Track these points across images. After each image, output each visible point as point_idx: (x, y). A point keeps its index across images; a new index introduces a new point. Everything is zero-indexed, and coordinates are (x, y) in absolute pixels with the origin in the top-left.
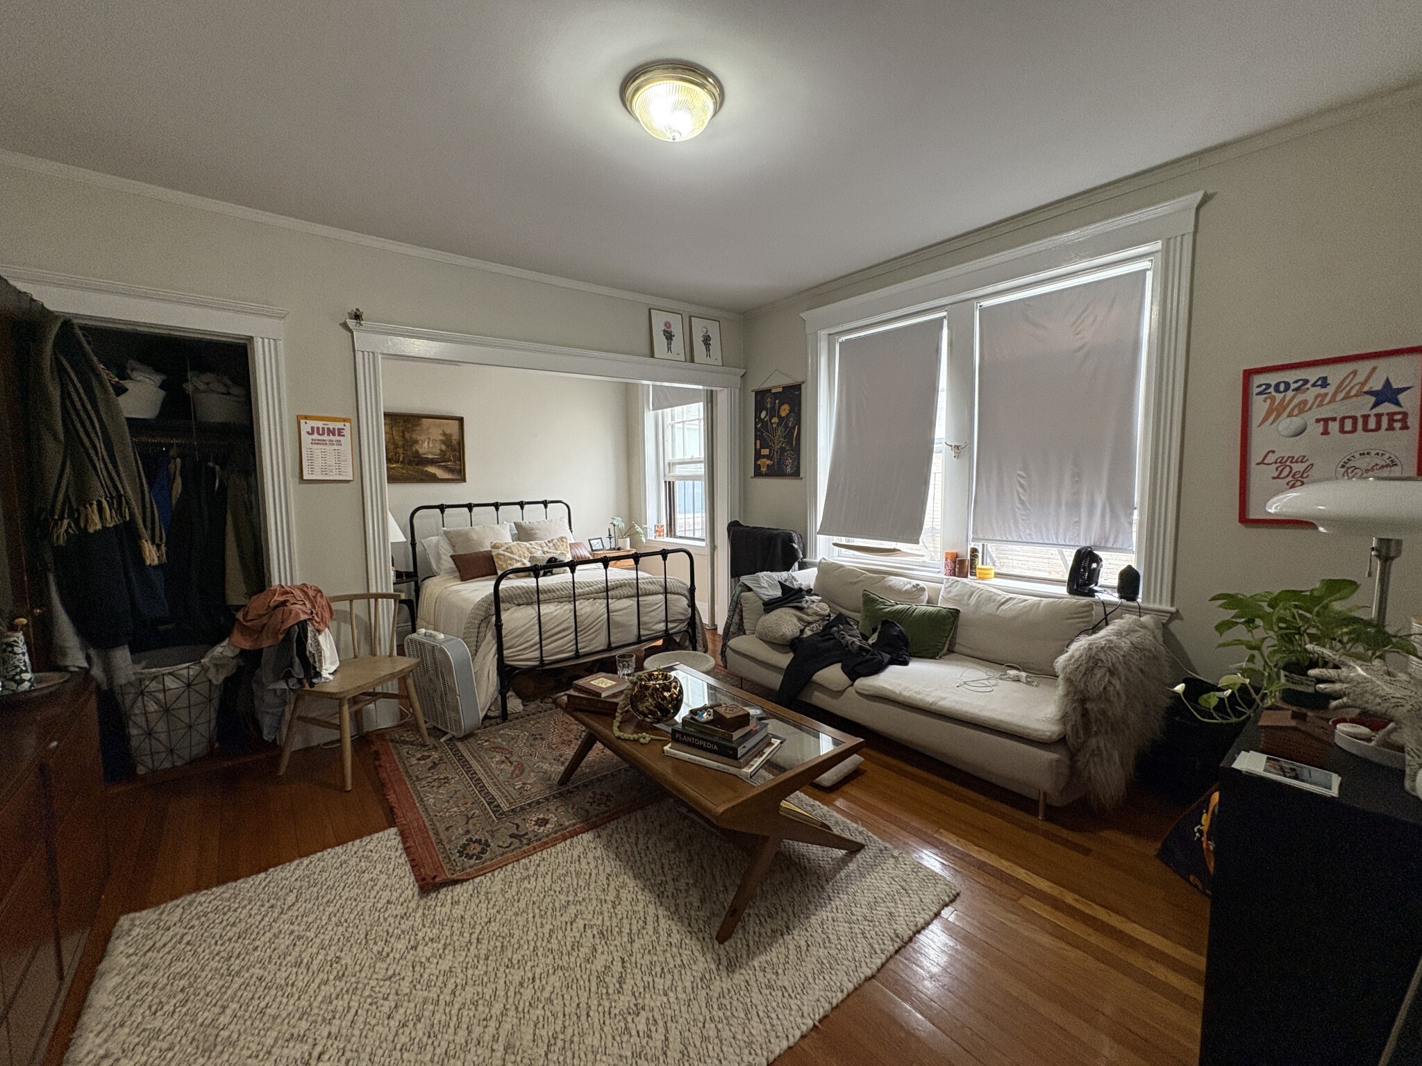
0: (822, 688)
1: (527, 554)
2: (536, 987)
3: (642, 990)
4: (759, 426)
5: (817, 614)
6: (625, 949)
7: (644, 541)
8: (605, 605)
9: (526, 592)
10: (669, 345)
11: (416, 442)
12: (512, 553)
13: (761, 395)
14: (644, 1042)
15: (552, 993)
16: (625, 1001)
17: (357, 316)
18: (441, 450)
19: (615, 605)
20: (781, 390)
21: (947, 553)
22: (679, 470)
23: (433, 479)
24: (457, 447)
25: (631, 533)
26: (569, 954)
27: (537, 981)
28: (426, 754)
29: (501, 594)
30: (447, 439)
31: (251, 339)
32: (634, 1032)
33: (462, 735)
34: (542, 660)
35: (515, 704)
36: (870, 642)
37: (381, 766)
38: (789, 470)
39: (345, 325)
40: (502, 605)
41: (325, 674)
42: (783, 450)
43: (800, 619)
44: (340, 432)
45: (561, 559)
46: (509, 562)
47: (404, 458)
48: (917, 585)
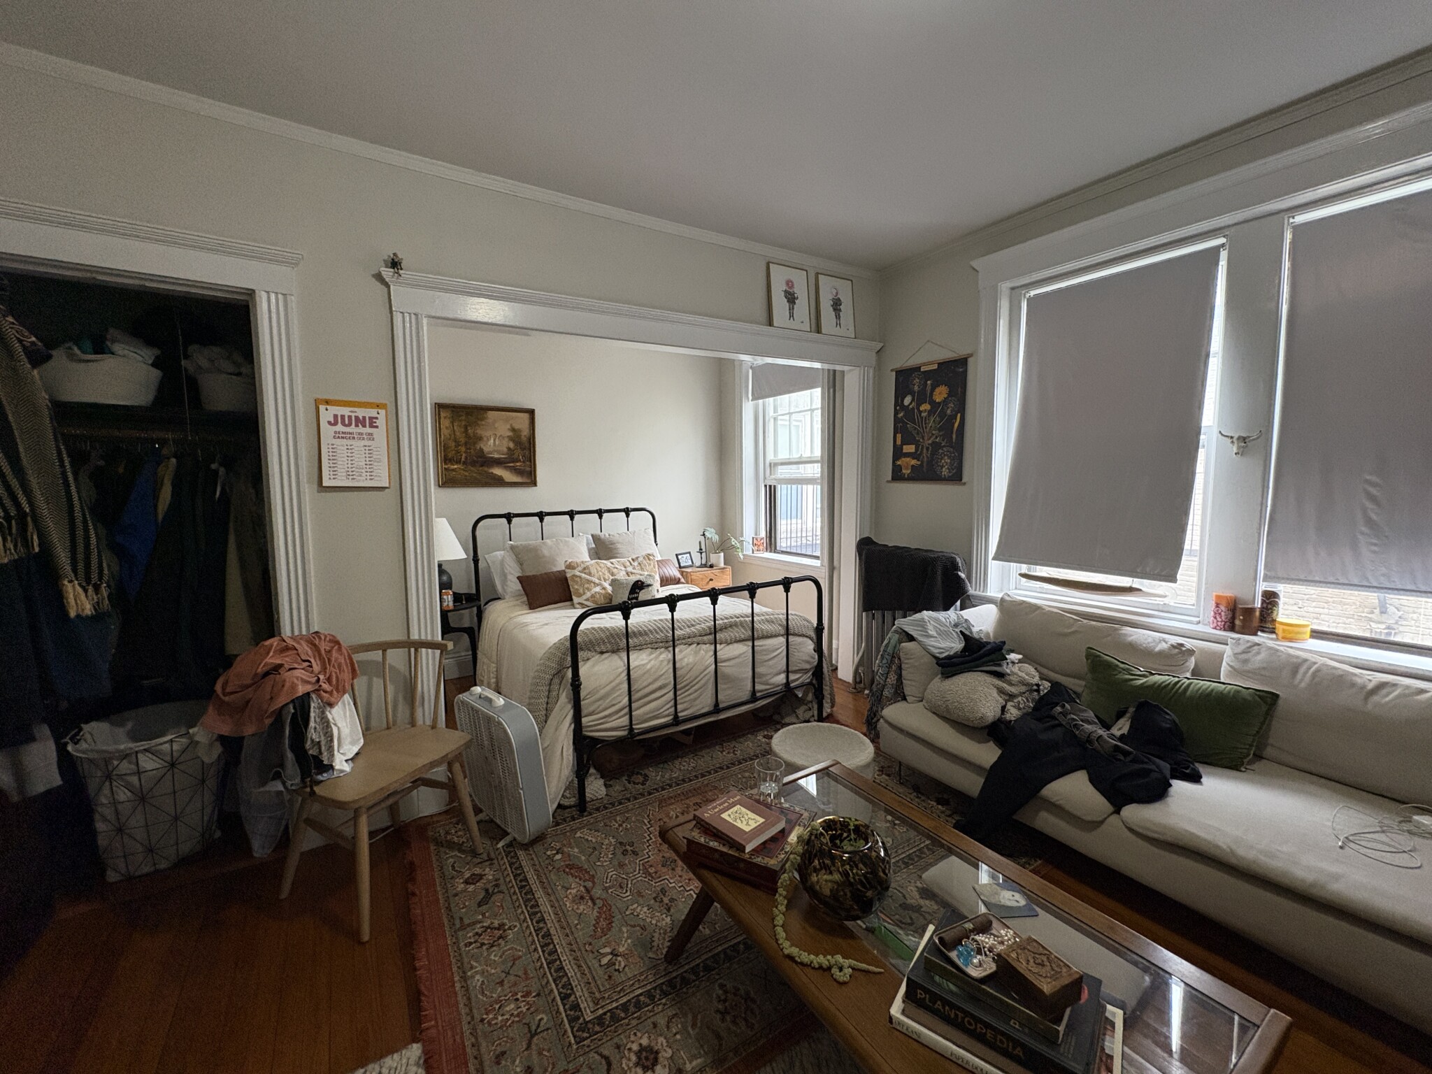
0: (1057, 809)
1: (607, 575)
4: (901, 415)
5: (1023, 683)
7: (742, 557)
8: (712, 653)
9: (611, 635)
10: (791, 310)
11: (480, 438)
12: (590, 574)
13: (905, 377)
17: (395, 264)
18: (509, 449)
19: (725, 651)
20: (935, 367)
21: (1218, 597)
22: (783, 472)
23: (499, 482)
24: (527, 445)
25: (724, 546)
28: (478, 871)
29: (579, 639)
30: (515, 435)
31: (251, 293)
33: (526, 841)
34: (631, 729)
35: (596, 787)
36: (1116, 731)
37: (414, 894)
38: (945, 472)
39: (379, 277)
40: (581, 654)
42: (936, 446)
43: (1001, 691)
44: (372, 423)
45: (649, 582)
46: (586, 586)
47: (466, 458)
48: (1182, 645)
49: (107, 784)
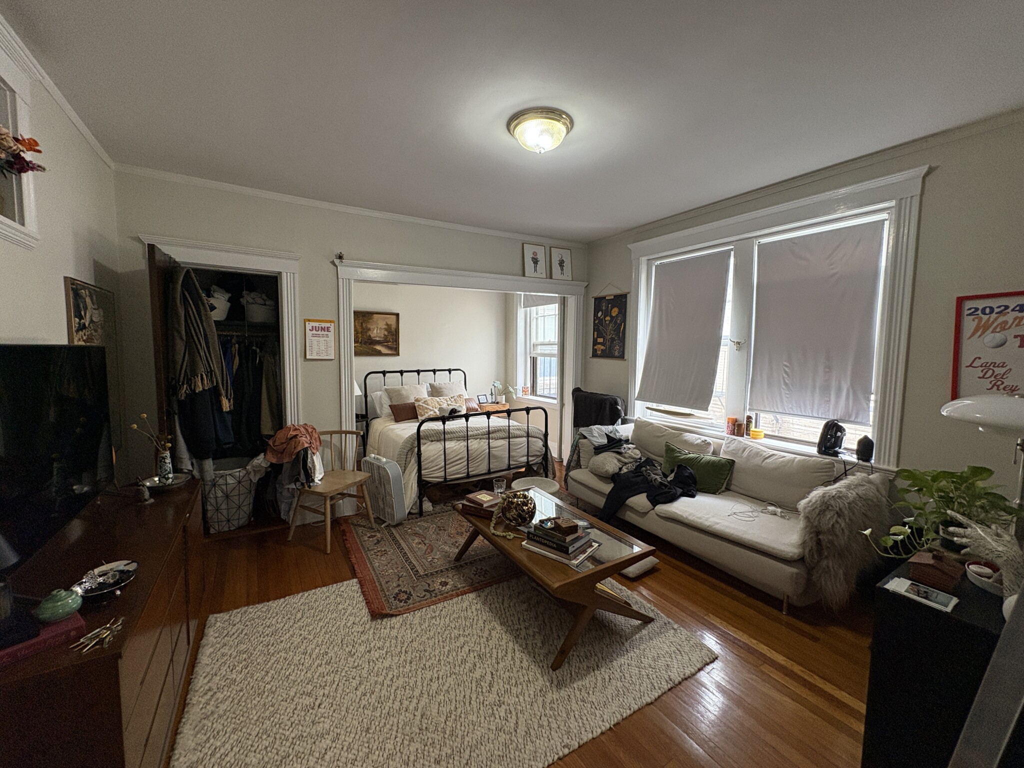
0: (632, 509)
1: (437, 405)
2: (440, 683)
3: (503, 693)
4: (596, 322)
5: (631, 457)
6: (493, 667)
7: (515, 398)
8: (487, 443)
9: (437, 432)
10: (535, 267)
11: (369, 329)
12: (428, 405)
13: (599, 301)
14: (504, 723)
15: (449, 687)
16: (492, 698)
17: (340, 257)
18: (385, 335)
19: (493, 443)
20: (612, 297)
21: (729, 419)
22: (539, 350)
23: (379, 354)
24: (394, 333)
25: (506, 392)
26: (460, 666)
27: (441, 680)
28: (373, 534)
29: (421, 434)
30: (388, 328)
31: (280, 273)
32: (497, 716)
33: (394, 524)
34: (445, 478)
35: (427, 506)
36: (669, 479)
37: (346, 540)
38: (616, 354)
39: (333, 263)
40: (422, 441)
41: (316, 480)
42: (613, 340)
43: (619, 461)
44: (328, 329)
45: (459, 410)
46: (426, 411)
47: (362, 340)
48: (706, 441)
49: (213, 489)
